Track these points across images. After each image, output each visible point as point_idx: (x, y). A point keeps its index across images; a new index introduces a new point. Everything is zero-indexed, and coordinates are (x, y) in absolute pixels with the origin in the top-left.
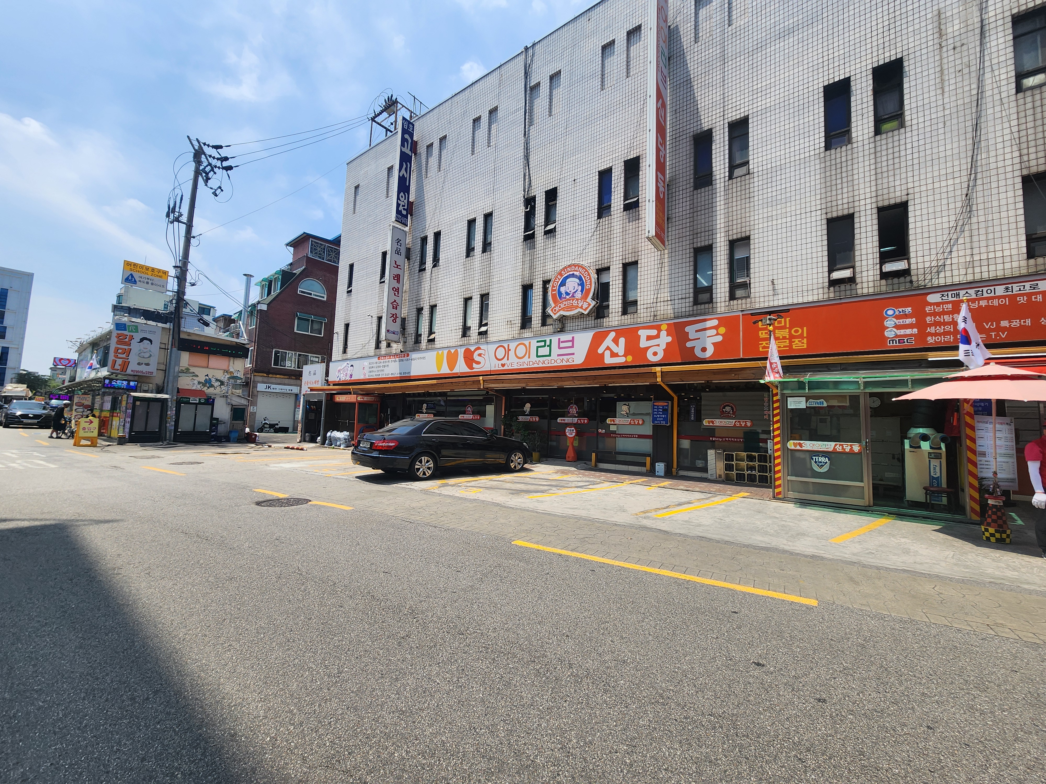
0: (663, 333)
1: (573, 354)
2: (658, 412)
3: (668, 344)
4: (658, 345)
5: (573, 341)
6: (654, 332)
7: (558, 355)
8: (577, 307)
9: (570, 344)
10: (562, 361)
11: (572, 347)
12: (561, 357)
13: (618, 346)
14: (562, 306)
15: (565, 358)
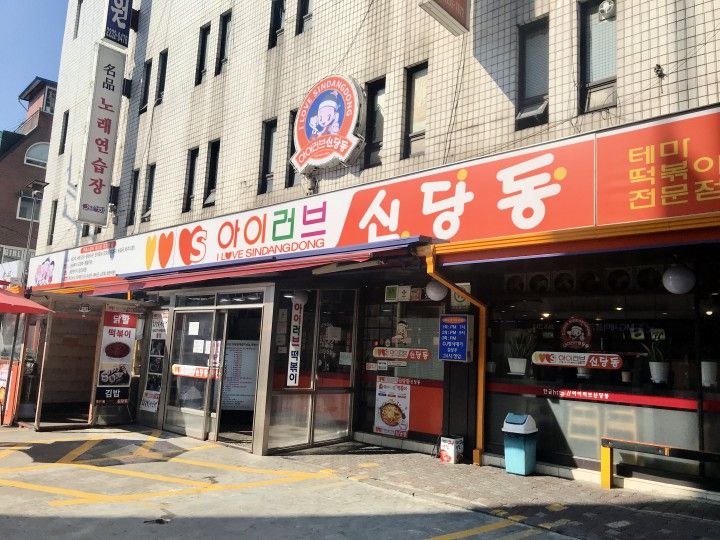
0: (461, 187)
1: (323, 232)
2: (448, 336)
3: (467, 206)
4: (451, 209)
5: (323, 210)
6: (445, 186)
7: (304, 235)
8: (331, 150)
9: (318, 215)
10: (307, 246)
11: (322, 220)
12: (306, 239)
13: (389, 214)
14: (311, 149)
15: (312, 239)
